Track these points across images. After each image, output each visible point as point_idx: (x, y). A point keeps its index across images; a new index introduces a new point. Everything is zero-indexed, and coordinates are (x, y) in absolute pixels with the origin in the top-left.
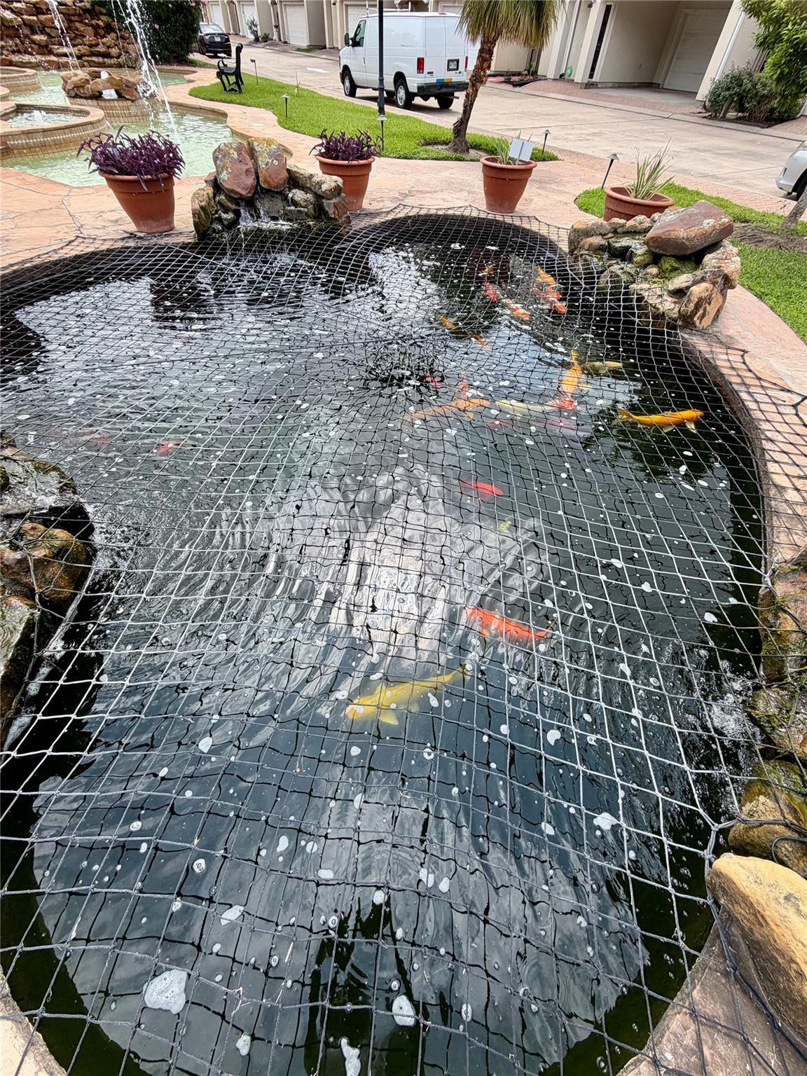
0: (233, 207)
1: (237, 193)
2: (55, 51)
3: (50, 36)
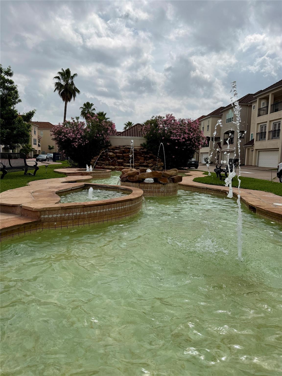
2: (124, 165)
3: (125, 160)
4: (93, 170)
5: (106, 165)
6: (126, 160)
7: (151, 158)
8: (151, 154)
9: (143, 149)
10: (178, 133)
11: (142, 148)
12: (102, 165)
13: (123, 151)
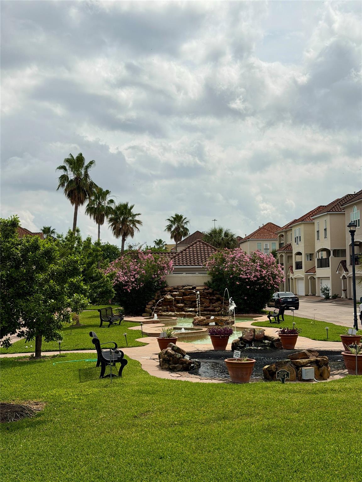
0: (244, 343)
1: (247, 340)
2: (185, 310)
3: (185, 304)
4: (158, 318)
5: (164, 311)
6: (187, 304)
7: (218, 300)
8: (217, 296)
9: (207, 289)
10: (249, 271)
11: (206, 287)
12: (159, 312)
13: (183, 293)
